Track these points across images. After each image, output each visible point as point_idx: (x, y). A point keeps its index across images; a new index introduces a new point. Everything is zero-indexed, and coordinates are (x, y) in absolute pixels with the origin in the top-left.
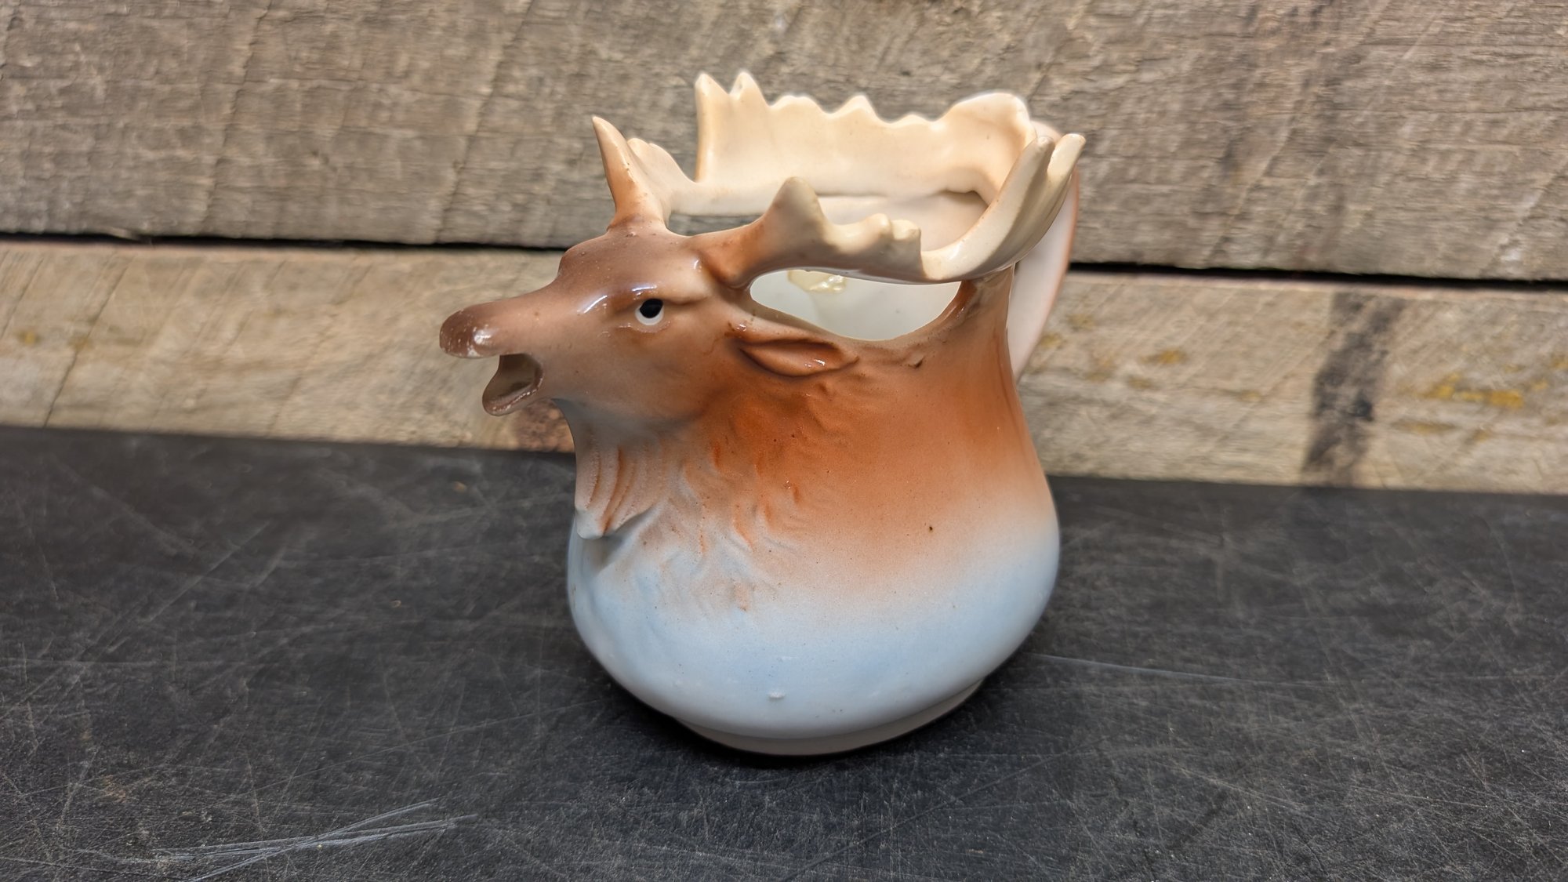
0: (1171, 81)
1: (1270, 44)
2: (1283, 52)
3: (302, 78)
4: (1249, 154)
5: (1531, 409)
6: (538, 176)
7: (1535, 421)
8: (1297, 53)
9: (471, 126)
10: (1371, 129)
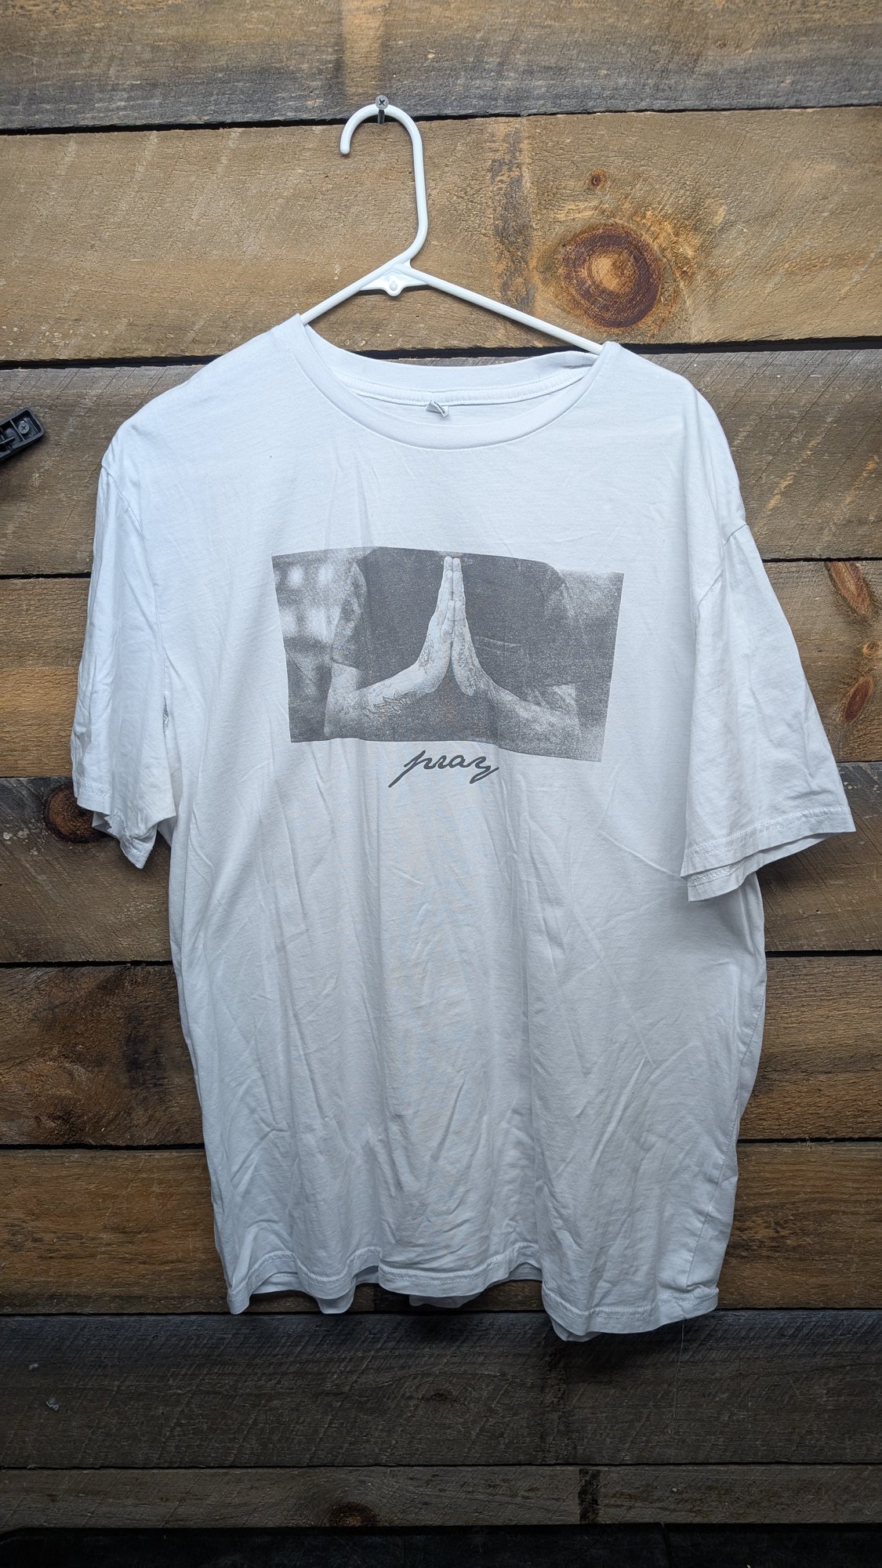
0: (522, 1419)
1: (548, 1409)
2: (552, 1411)
3: (270, 1425)
4: (547, 1436)
5: (644, 1500)
6: (341, 1448)
7: (646, 1503)
8: (555, 1411)
9: (321, 1435)
10: (580, 1428)
